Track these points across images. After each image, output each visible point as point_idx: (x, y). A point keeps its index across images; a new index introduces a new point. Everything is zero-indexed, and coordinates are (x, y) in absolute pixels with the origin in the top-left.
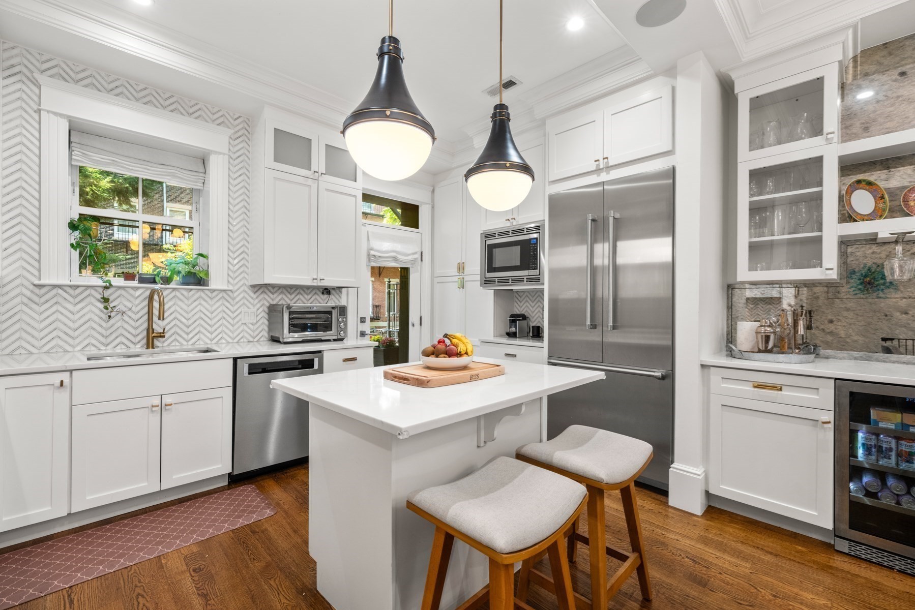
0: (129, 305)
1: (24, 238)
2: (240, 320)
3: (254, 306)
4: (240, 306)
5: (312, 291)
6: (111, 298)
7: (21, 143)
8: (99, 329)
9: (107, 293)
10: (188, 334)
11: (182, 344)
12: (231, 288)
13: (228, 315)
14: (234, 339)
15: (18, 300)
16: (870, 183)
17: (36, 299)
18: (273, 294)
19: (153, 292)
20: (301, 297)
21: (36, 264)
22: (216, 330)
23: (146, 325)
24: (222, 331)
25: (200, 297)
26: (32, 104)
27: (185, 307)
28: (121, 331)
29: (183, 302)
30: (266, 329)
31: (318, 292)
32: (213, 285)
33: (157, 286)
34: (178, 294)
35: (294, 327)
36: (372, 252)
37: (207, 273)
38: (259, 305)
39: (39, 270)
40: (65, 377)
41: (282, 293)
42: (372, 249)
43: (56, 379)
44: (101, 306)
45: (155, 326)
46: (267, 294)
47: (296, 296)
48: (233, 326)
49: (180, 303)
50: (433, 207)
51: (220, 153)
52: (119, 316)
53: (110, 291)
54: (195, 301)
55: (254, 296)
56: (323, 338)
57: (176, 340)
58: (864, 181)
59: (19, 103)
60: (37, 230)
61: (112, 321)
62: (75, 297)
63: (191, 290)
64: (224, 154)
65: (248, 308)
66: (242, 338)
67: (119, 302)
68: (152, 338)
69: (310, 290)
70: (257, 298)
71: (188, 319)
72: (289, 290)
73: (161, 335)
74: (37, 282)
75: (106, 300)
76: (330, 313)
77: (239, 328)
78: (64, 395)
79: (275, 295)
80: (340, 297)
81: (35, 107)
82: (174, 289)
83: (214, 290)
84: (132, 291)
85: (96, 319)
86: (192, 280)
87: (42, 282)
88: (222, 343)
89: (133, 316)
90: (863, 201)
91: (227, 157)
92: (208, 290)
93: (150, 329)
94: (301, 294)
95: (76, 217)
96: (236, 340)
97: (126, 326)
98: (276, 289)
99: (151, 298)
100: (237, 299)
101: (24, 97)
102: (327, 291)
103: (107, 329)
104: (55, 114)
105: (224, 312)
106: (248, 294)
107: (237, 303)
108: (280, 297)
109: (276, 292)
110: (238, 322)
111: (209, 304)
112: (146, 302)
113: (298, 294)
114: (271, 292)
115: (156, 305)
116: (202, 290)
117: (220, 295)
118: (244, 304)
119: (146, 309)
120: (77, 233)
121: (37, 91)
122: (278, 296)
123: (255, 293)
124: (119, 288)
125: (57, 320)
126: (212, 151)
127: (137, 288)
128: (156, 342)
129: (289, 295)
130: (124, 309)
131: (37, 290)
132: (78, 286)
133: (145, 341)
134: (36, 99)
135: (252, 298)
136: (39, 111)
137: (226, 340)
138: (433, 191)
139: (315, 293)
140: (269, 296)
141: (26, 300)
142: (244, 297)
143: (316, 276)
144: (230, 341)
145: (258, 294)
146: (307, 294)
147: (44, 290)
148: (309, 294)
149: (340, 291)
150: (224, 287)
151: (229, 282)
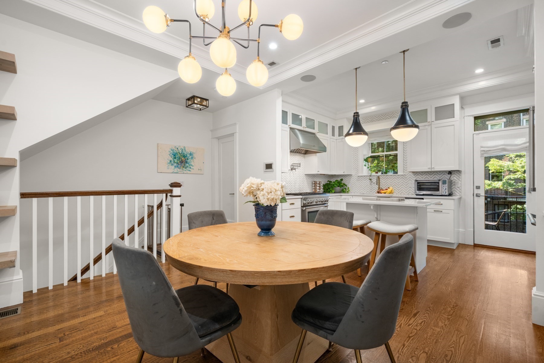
2: (408, 186)
3: (414, 180)
4: (409, 181)
5: (442, 173)
6: (372, 179)
9: (371, 178)
12: (405, 173)
13: (404, 184)
18: (422, 175)
19: (378, 176)
21: (358, 171)
22: (400, 189)
24: (402, 190)
25: (395, 177)
27: (390, 181)
28: (374, 188)
31: (445, 173)
34: (388, 177)
35: (420, 189)
36: (484, 149)
41: (426, 175)
42: (483, 147)
44: (370, 181)
46: (419, 175)
48: (406, 188)
49: (389, 180)
53: (372, 177)
54: (393, 179)
55: (414, 177)
62: (365, 179)
65: (412, 181)
66: (409, 192)
67: (374, 180)
69: (441, 173)
70: (415, 177)
77: (408, 189)
83: (399, 175)
85: (369, 185)
88: (402, 194)
92: (397, 175)
94: (436, 175)
96: (407, 193)
98: (423, 173)
100: (407, 178)
102: (450, 173)
105: (403, 183)
106: (411, 176)
107: (407, 179)
108: (426, 176)
109: (423, 175)
110: (408, 187)
111: (397, 180)
113: (434, 175)
114: (421, 175)
116: (395, 175)
117: (401, 177)
118: (410, 180)
120: (366, 161)
122: (424, 176)
123: (414, 175)
129: (430, 176)
132: (365, 176)
135: (413, 177)
140: (420, 176)
141: (356, 180)
143: (430, 167)
144: (405, 193)
145: (415, 176)
146: (440, 175)
147: (360, 177)
148: (441, 174)
149: (459, 172)
150: (403, 174)
151: (404, 172)
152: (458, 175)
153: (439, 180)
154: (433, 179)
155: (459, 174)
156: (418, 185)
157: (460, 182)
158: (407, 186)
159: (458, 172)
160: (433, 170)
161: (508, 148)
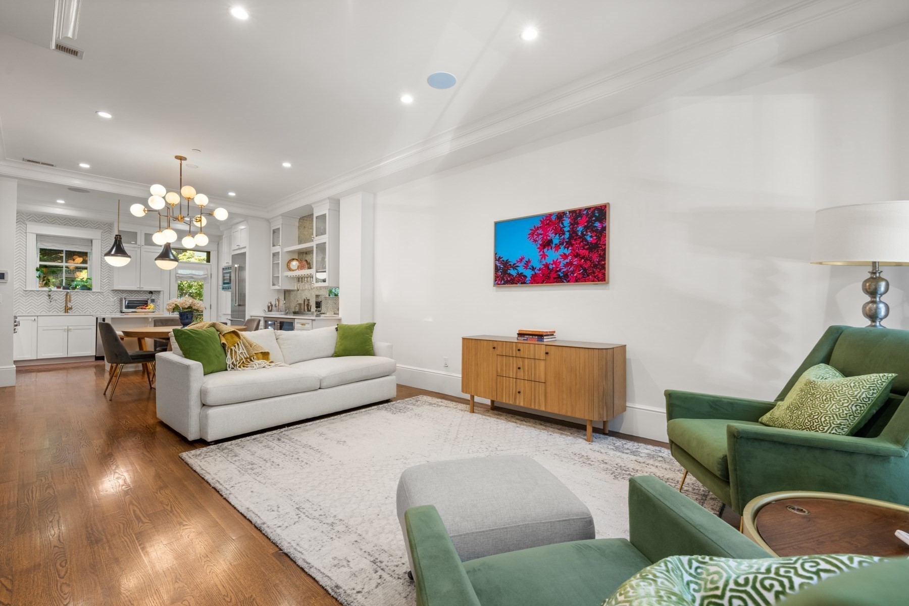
0: (59, 297)
1: (21, 275)
3: (113, 298)
5: (143, 292)
6: (51, 295)
7: (20, 244)
8: (47, 306)
9: (50, 293)
10: (83, 309)
11: (80, 313)
12: (102, 291)
13: (101, 302)
15: (19, 295)
17: (24, 295)
19: (68, 293)
21: (25, 284)
22: (95, 308)
23: (65, 305)
24: (98, 308)
25: (88, 295)
26: (23, 230)
27: (81, 299)
28: (55, 307)
30: (119, 307)
31: (147, 293)
32: (94, 290)
33: (69, 291)
34: (78, 294)
35: (128, 307)
36: (177, 275)
37: (91, 286)
38: (116, 298)
39: (26, 285)
40: (36, 318)
41: (127, 293)
42: (178, 274)
43: (33, 318)
44: (48, 298)
45: (68, 305)
48: (103, 306)
49: (79, 297)
50: (218, 252)
51: (97, 239)
52: (54, 301)
53: (51, 292)
54: (86, 296)
55: (113, 295)
57: (77, 311)
58: (295, 259)
59: (19, 231)
60: (25, 272)
61: (52, 303)
62: (38, 295)
63: (84, 292)
64: (99, 239)
65: (110, 299)
66: (107, 311)
67: (54, 297)
68: (67, 309)
71: (83, 303)
72: (131, 292)
73: (71, 309)
74: (25, 289)
75: (49, 296)
76: (147, 301)
77: (106, 307)
78: (35, 323)
79: (123, 294)
80: (157, 295)
81: (25, 231)
82: (77, 292)
83: (94, 292)
84: (60, 293)
85: (46, 302)
86: (85, 288)
87: (27, 289)
89: (60, 301)
91: (100, 240)
92: (92, 292)
93: (66, 306)
94: (138, 294)
95: (38, 266)
96: (104, 312)
97: (57, 305)
99: (67, 295)
100: (105, 296)
101: (21, 229)
102: (151, 292)
103: (50, 306)
104: (31, 233)
105: (99, 300)
106: (110, 294)
108: (126, 295)
110: (105, 305)
111: (92, 298)
112: (65, 297)
113: (136, 293)
115: (68, 297)
116: (89, 292)
117: (97, 294)
118: (108, 298)
119: (65, 299)
120: (39, 272)
121: (25, 226)
123: (113, 293)
124: (54, 291)
125: (32, 302)
127: (62, 291)
128: (68, 311)
130: (56, 299)
131: (25, 292)
132: (39, 291)
133: (64, 311)
134: (25, 229)
136: (26, 233)
137: (99, 312)
138: (218, 244)
139: (145, 294)
141: (21, 295)
142: (108, 295)
143: (139, 286)
144: (102, 312)
145: (115, 294)
146: (140, 294)
147: (27, 292)
150: (99, 291)
151: (101, 289)
153: (148, 299)
154: (134, 297)
156: (126, 303)
157: (159, 301)
159: (157, 293)
160: (141, 289)
161: (194, 276)
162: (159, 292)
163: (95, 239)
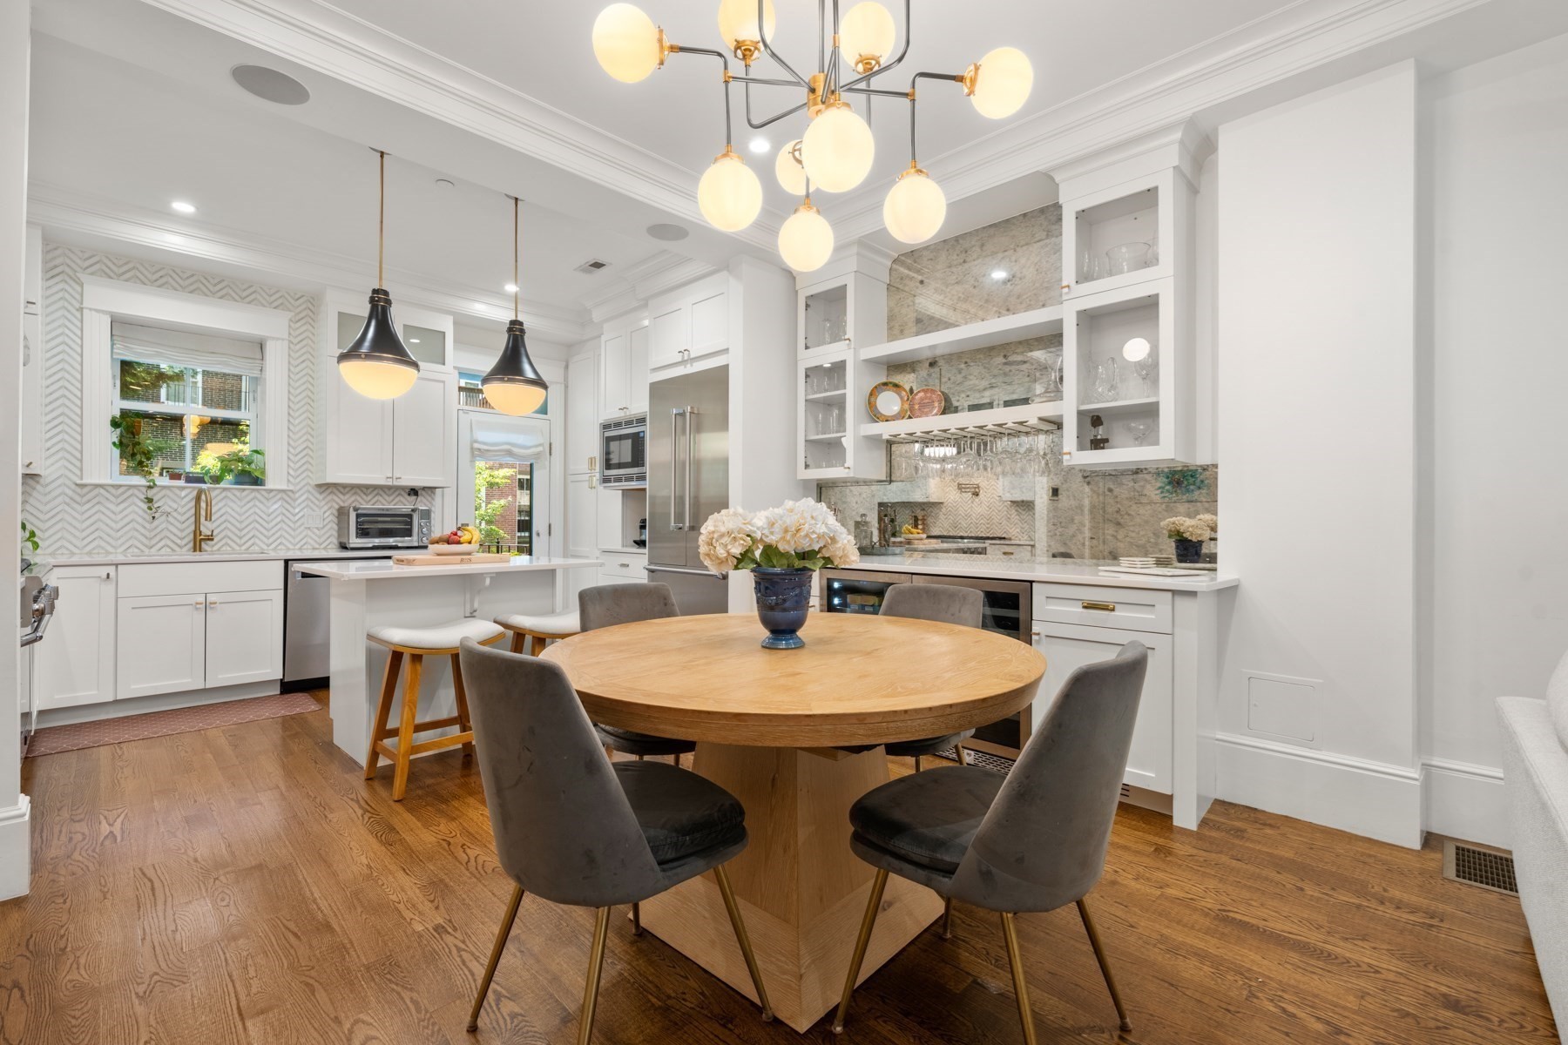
0: (175, 506)
1: (66, 437)
2: (303, 524)
3: (320, 508)
4: (304, 508)
5: (395, 491)
6: (155, 499)
7: (64, 343)
8: (143, 531)
9: (150, 493)
10: (240, 538)
11: (233, 549)
12: (291, 488)
13: (288, 518)
14: (295, 545)
15: (60, 499)
16: (896, 386)
17: (78, 498)
18: (344, 494)
19: (200, 492)
20: (380, 498)
21: (78, 464)
22: (274, 534)
23: (193, 528)
24: (281, 536)
25: (255, 498)
26: (74, 302)
27: (238, 509)
28: (166, 533)
29: (234, 502)
30: (336, 534)
31: (403, 493)
32: (270, 485)
33: (203, 486)
34: (229, 494)
35: (363, 533)
36: (476, 445)
37: (263, 472)
38: (326, 508)
39: (81, 470)
40: (111, 570)
41: (355, 493)
42: (476, 442)
43: (103, 571)
44: (145, 506)
45: (202, 528)
46: (336, 495)
47: (374, 497)
48: (294, 530)
49: (232, 504)
50: (566, 387)
51: (278, 339)
52: (164, 517)
53: (155, 490)
54: (249, 502)
55: (320, 497)
56: (400, 545)
57: (227, 544)
58: (891, 383)
59: (61, 303)
60: (79, 429)
61: (156, 522)
62: (117, 497)
63: (244, 490)
64: (283, 340)
65: (314, 511)
66: (305, 544)
67: (164, 503)
68: (199, 541)
69: (392, 490)
70: (324, 499)
71: (241, 522)
72: (365, 490)
73: (210, 538)
74: (79, 482)
75: (150, 500)
76: (410, 516)
77: (301, 533)
78: (110, 587)
79: (347, 497)
80: (433, 499)
81: (77, 305)
82: (225, 489)
83: (272, 491)
84: (177, 491)
85: (140, 520)
86: (247, 480)
87: (85, 481)
88: (281, 549)
89: (179, 517)
90: (889, 403)
91: (286, 343)
92: (265, 490)
93: (197, 531)
94: (381, 496)
95: (118, 414)
96: (298, 547)
97: (171, 528)
98: (347, 489)
99: (198, 499)
100: (299, 501)
101: (67, 296)
102: (414, 492)
103: (150, 531)
104: (97, 311)
105: (284, 514)
106: (313, 495)
107: (299, 505)
108: (353, 499)
109: (348, 493)
110: (300, 526)
111: (265, 505)
112: (193, 503)
113: (376, 495)
114: (341, 493)
115: (203, 505)
116: (258, 490)
117: (279, 496)
118: (307, 506)
119: (193, 511)
120: (118, 431)
121: (79, 289)
122: (351, 496)
123: (321, 493)
124: (164, 487)
125: (99, 520)
126: (268, 337)
127: (184, 488)
128: (203, 544)
129: (364, 497)
130: (169, 510)
131: (78, 490)
132: (121, 486)
133: (191, 544)
134: (78, 297)
135: (318, 499)
136: (81, 310)
137: (285, 546)
138: (567, 367)
139: (399, 494)
140: (338, 498)
141: (68, 500)
142: (307, 499)
143: (390, 474)
144: (291, 547)
145: (325, 494)
146: (389, 496)
147: (86, 490)
148: (391, 495)
149: (432, 492)
150: (284, 487)
151: (288, 481)
152: (429, 499)
153: (414, 510)
154: (373, 505)
155: (430, 496)
156: (357, 522)
158: (298, 524)
159: (430, 492)
160: (396, 483)
161: (515, 450)
162: (432, 489)
163: (273, 338)
